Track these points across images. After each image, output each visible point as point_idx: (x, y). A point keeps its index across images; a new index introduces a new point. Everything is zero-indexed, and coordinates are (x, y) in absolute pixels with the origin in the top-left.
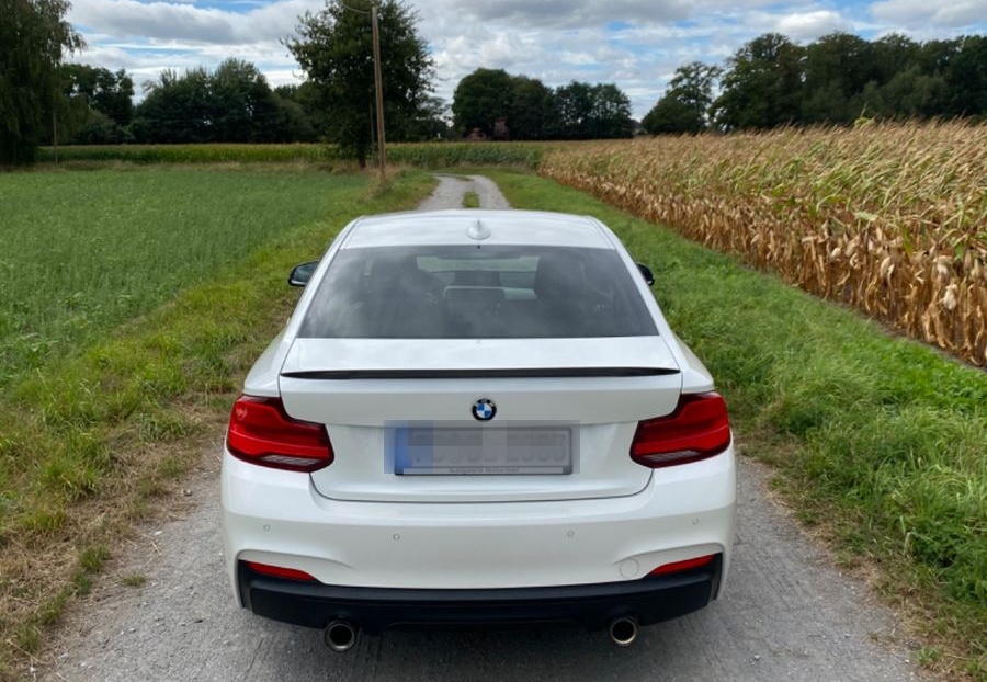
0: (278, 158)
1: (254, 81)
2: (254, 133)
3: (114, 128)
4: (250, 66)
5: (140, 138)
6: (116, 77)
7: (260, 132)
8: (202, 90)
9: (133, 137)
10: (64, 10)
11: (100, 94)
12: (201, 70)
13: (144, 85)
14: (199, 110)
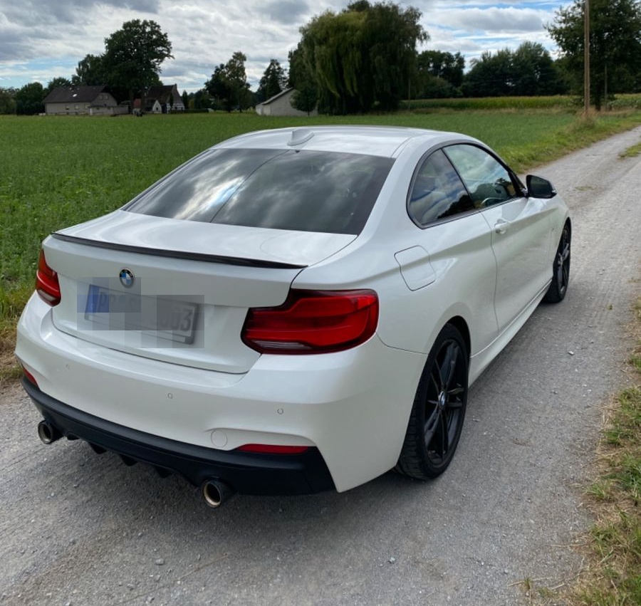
0: (544, 106)
1: (542, 55)
2: (539, 89)
3: (451, 88)
4: (539, 46)
5: (466, 94)
6: (455, 57)
7: (543, 89)
8: (506, 63)
9: (462, 94)
10: (418, 18)
11: (444, 68)
12: (507, 50)
13: (471, 61)
14: (505, 76)
